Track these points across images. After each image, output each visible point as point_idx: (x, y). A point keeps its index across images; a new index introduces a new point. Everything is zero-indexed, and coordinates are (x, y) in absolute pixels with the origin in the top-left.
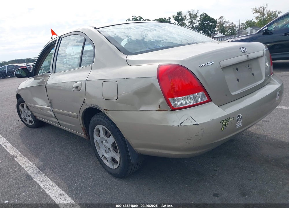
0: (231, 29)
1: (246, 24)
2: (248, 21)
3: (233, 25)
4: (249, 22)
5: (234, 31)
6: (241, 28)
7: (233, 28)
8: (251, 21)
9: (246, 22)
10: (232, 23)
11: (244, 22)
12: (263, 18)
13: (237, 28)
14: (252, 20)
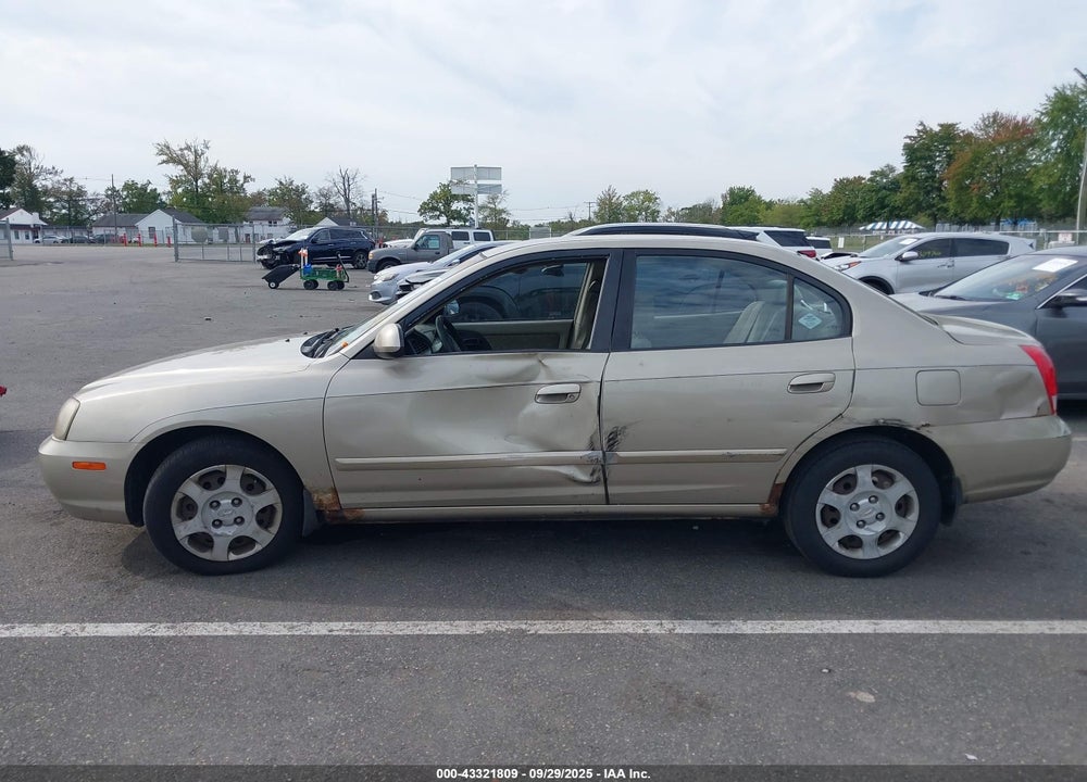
0: (67, 201)
1: (125, 193)
2: (134, 184)
3: (75, 189)
4: (136, 188)
5: (77, 212)
6: (108, 205)
7: (74, 198)
8: (144, 188)
9: (127, 187)
10: (71, 180)
11: (119, 186)
12: (197, 186)
13: (93, 201)
14: (145, 182)
